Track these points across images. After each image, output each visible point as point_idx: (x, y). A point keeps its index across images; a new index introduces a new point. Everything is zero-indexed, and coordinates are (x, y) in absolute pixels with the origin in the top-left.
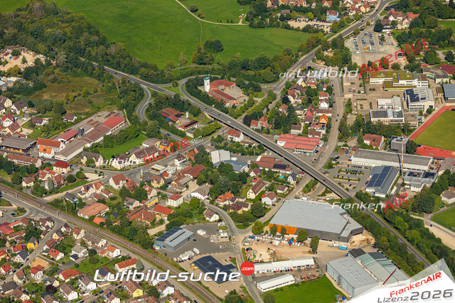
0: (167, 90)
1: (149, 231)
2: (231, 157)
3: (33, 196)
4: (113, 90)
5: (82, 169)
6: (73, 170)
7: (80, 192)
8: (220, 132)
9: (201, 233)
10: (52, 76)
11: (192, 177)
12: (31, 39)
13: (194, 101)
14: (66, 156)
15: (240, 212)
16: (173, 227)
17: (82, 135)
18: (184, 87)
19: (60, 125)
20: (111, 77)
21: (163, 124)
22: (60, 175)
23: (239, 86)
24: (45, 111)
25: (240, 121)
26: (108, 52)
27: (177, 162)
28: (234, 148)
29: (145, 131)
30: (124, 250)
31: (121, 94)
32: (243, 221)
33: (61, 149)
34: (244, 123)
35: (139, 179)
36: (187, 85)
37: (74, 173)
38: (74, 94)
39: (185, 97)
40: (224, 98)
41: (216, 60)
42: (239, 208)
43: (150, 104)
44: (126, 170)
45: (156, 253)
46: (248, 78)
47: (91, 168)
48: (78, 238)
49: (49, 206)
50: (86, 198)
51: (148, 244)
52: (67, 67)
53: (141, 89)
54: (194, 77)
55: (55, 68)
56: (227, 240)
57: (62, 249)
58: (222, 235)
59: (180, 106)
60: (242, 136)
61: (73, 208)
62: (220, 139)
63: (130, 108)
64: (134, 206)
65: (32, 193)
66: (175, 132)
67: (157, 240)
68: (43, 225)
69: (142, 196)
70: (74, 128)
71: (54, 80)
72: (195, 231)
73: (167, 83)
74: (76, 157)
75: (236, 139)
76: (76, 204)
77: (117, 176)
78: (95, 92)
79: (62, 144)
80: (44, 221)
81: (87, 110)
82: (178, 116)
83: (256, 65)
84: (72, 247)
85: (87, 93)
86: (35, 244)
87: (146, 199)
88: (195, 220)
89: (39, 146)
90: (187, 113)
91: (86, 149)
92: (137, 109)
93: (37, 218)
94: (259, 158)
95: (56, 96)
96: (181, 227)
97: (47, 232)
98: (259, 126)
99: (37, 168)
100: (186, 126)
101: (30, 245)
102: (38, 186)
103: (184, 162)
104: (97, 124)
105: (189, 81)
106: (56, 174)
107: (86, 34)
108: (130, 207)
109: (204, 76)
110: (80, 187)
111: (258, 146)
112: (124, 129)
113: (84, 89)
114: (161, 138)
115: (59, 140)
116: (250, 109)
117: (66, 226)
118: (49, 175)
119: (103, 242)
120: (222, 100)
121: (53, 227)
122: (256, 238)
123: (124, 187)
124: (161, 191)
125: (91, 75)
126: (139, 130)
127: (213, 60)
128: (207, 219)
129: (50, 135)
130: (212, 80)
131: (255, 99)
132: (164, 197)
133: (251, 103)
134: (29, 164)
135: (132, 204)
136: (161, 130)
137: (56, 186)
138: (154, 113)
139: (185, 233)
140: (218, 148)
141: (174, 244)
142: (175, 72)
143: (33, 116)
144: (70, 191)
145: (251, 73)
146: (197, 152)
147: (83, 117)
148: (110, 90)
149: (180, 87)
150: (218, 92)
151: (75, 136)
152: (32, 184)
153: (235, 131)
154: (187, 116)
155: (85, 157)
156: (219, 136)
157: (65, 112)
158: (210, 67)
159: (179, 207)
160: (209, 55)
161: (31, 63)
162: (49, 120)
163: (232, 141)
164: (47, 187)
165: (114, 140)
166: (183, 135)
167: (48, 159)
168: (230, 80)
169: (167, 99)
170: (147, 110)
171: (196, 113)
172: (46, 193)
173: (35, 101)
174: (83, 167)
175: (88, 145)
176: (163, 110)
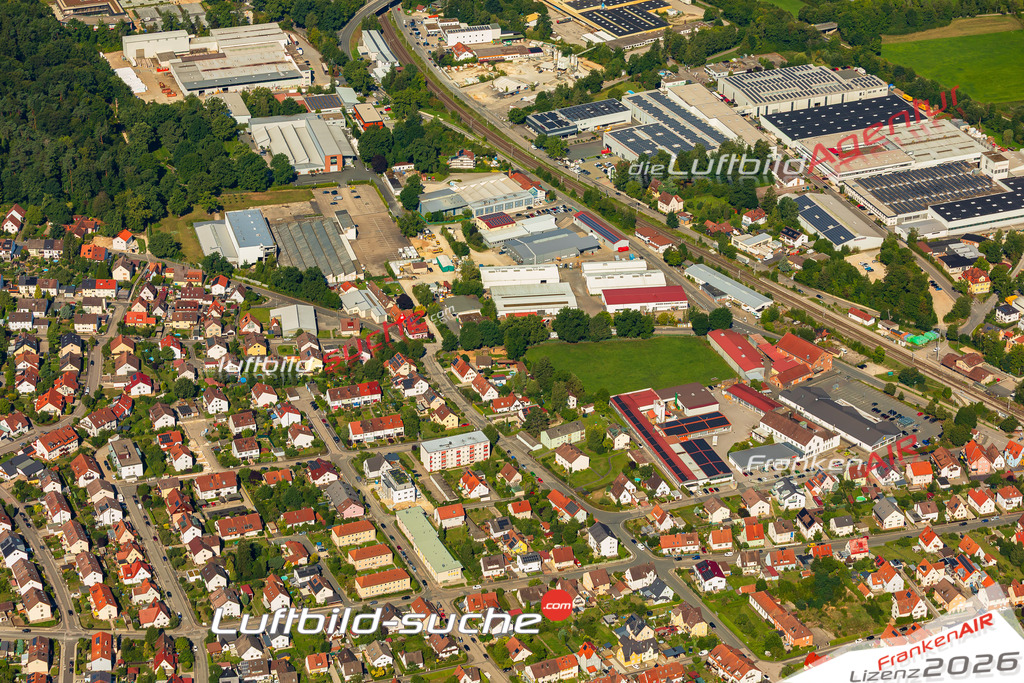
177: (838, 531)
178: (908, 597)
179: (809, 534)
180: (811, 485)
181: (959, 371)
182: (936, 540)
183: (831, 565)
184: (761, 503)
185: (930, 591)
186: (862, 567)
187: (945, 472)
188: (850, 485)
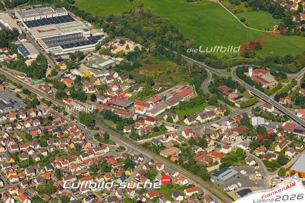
0: (223, 74)
1: (208, 169)
2: (265, 122)
3: (131, 139)
4: (186, 71)
5: (163, 123)
6: (158, 123)
7: (162, 139)
8: (258, 105)
9: (243, 172)
10: (146, 59)
11: (238, 134)
12: (133, 33)
13: (241, 82)
14: (154, 114)
15: (270, 160)
16: (224, 167)
17: (165, 100)
18: (235, 72)
19: (150, 92)
20: (186, 62)
21: (219, 97)
22: (149, 127)
23: (272, 74)
24: (140, 82)
25: (272, 98)
26: (184, 45)
27: (228, 123)
28: (267, 116)
29: (207, 100)
30: (190, 180)
31: (192, 74)
32: (272, 167)
33: (150, 109)
34: (275, 99)
35: (202, 132)
36: (237, 71)
37: (159, 125)
38: (160, 72)
39: (235, 79)
40: (261, 82)
41: (257, 55)
42: (270, 157)
43: (211, 82)
44: (193, 126)
45: (212, 184)
46: (278, 69)
47: (170, 123)
48: (160, 170)
49: (141, 146)
50: (166, 143)
51: (206, 178)
52: (156, 54)
53: (206, 72)
54: (242, 66)
55: (148, 54)
56: (261, 178)
57: (149, 176)
58: (257, 175)
59: (231, 85)
60: (273, 108)
61: (157, 149)
62: (258, 109)
63: (197, 85)
64: (198, 151)
65: (130, 137)
66: (227, 102)
67: (213, 175)
68: (137, 159)
69: (204, 144)
70: (159, 95)
71: (147, 62)
72: (239, 171)
73: (223, 69)
74: (160, 115)
75: (269, 110)
76: (159, 146)
77: (188, 130)
78: (174, 72)
79: (151, 105)
80: (137, 157)
81: (168, 83)
82: (230, 92)
83: (284, 60)
84: (155, 176)
85: (169, 72)
86: (130, 172)
87: (207, 147)
88: (239, 163)
89: (135, 106)
90: (236, 90)
91: (167, 110)
92: (202, 85)
93: (133, 155)
94: (284, 124)
95: (148, 72)
96: (230, 167)
97: (139, 164)
98: (285, 102)
99: (134, 121)
100: (235, 99)
101: (127, 173)
102: (134, 133)
103: (233, 123)
104: (175, 94)
105: (238, 68)
106: (146, 126)
107: (170, 32)
108: (196, 151)
109: (248, 65)
110: (162, 135)
111: (284, 116)
112: (193, 98)
113: (167, 69)
114: (218, 106)
115: (149, 102)
116: (279, 90)
117: (152, 161)
118: (141, 126)
119: (176, 174)
120: (261, 83)
121: (143, 161)
122: (280, 178)
123: (192, 137)
124: (217, 142)
125: (172, 60)
126: (203, 100)
127: (255, 55)
128: (248, 163)
129: (143, 99)
130: (254, 69)
131: (282, 83)
132: (219, 146)
133: (280, 86)
134: (128, 117)
135: (197, 150)
136: (218, 100)
137: (146, 134)
138: (213, 88)
139: (232, 172)
140: (256, 115)
141: (224, 179)
142: (229, 62)
143: (132, 85)
144: (155, 138)
145: (280, 65)
146: (242, 117)
147: (166, 88)
148: (185, 71)
149: (232, 72)
150: (257, 77)
151: (160, 101)
152: (130, 131)
153: (269, 105)
154: (236, 92)
155: (166, 116)
156: (257, 107)
157: (154, 84)
158: (253, 60)
159: (228, 154)
160: (252, 51)
161: (132, 49)
162: (143, 89)
163: (266, 111)
164: (140, 134)
165: (186, 105)
166: (233, 105)
167: (141, 115)
168: (266, 69)
169: (223, 79)
170: (209, 86)
171: (242, 90)
172: (139, 138)
173: (134, 75)
174: (165, 122)
175: (169, 107)
176: (220, 87)
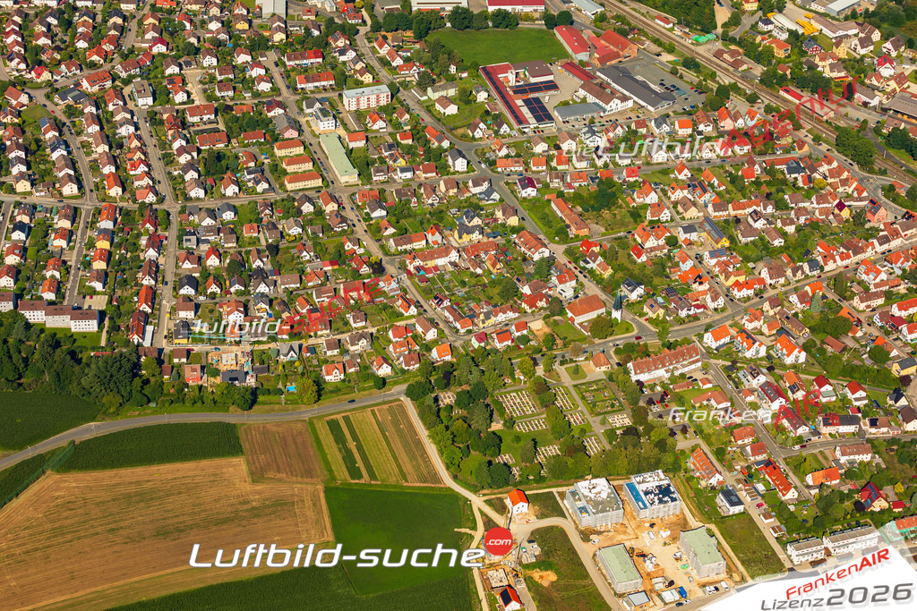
177: (620, 162)
178: (659, 207)
179: (600, 163)
180: (607, 131)
181: (724, 61)
182: (686, 171)
183: (611, 184)
184: (570, 141)
185: (675, 204)
186: (632, 186)
187: (701, 127)
188: (635, 132)
